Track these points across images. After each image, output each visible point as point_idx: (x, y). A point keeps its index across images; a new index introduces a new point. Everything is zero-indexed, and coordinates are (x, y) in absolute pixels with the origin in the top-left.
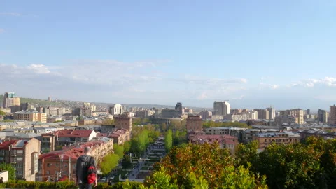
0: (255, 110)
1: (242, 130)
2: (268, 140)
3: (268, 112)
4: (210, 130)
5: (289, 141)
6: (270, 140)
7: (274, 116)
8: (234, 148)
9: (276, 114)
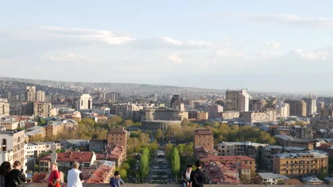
0: (286, 101)
1: (261, 147)
2: (289, 163)
3: (305, 105)
4: (223, 147)
5: (314, 162)
6: (292, 162)
7: (314, 109)
8: (250, 173)
9: (318, 105)
